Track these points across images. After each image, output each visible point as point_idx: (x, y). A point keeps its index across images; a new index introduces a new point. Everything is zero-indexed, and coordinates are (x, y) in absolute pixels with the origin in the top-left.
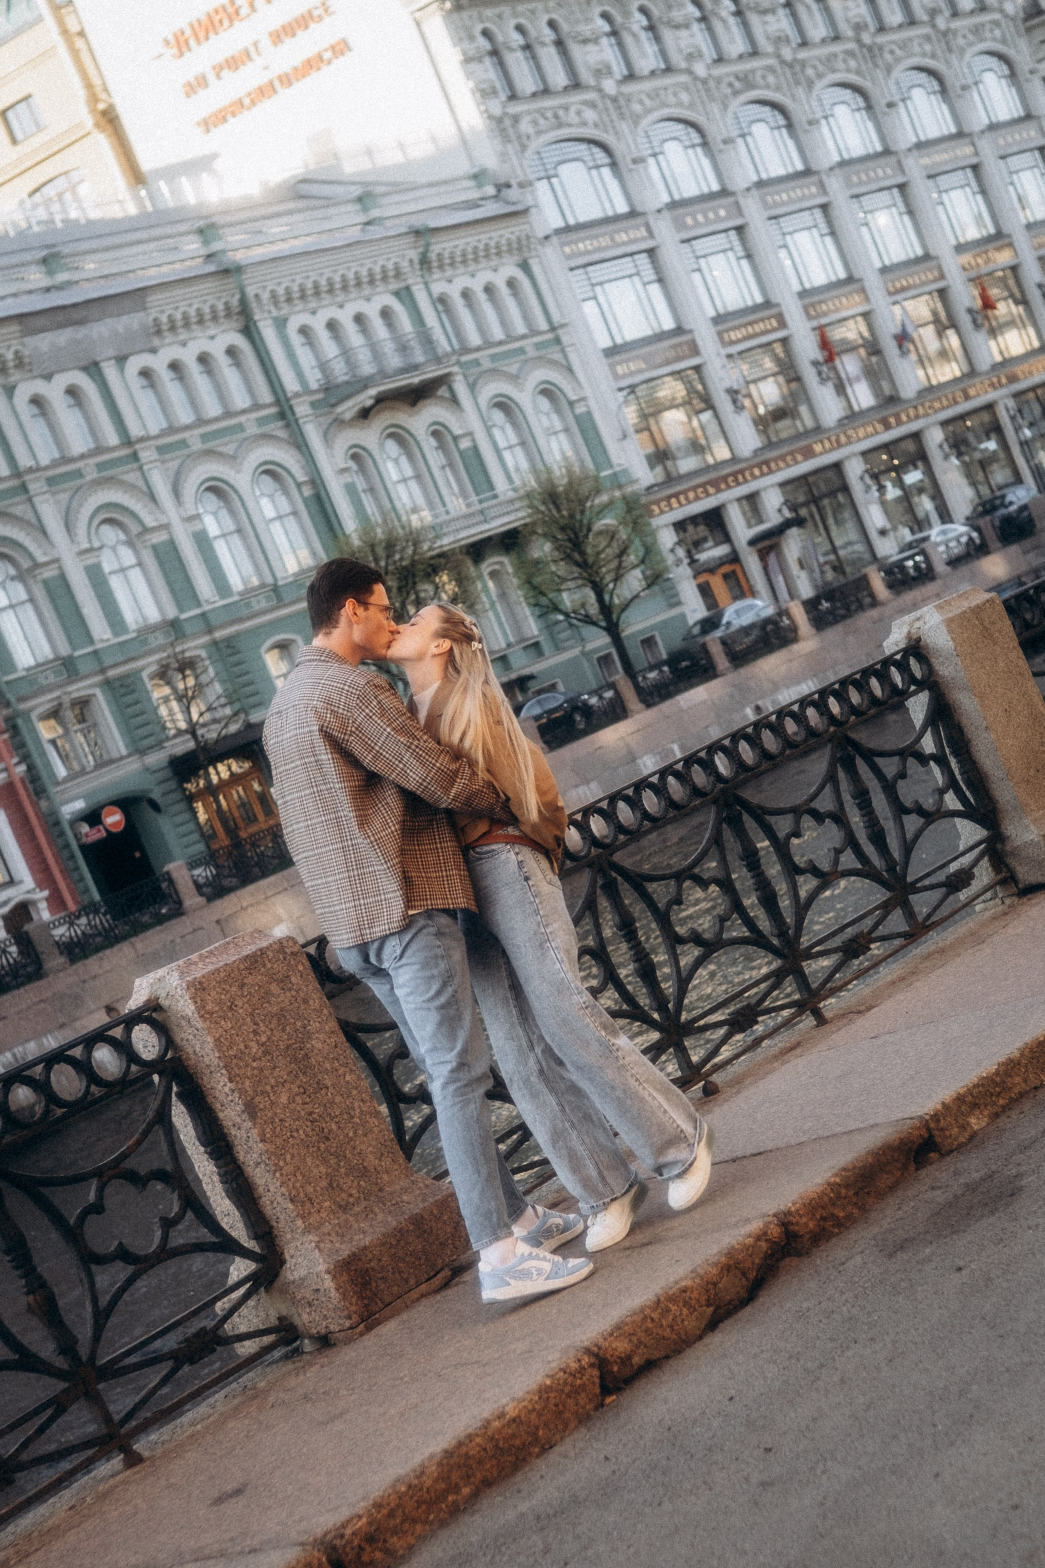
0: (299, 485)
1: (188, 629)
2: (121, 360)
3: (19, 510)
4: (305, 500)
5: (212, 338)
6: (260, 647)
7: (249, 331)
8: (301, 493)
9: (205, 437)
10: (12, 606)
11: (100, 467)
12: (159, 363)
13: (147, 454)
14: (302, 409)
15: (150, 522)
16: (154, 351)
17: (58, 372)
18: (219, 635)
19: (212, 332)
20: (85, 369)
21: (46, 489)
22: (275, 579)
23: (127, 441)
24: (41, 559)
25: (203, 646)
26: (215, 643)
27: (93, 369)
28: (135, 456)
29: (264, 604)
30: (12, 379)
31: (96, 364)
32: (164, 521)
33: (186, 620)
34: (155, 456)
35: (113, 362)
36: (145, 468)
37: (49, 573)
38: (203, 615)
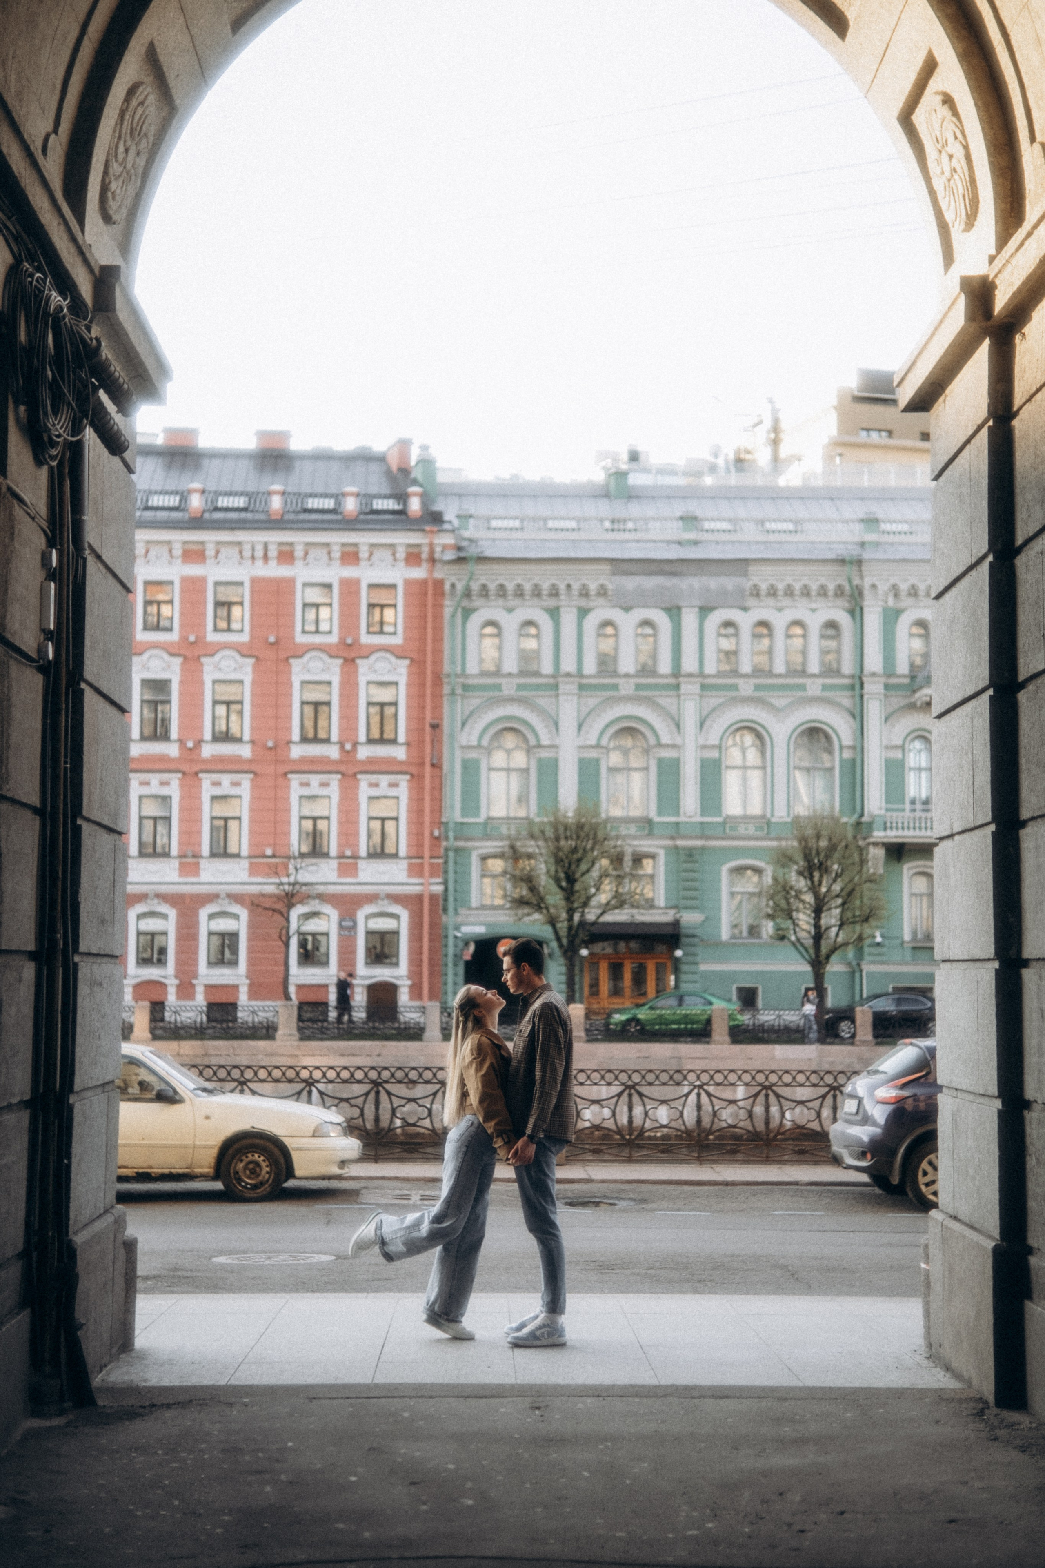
0: (841, 748)
1: (656, 831)
2: (705, 610)
3: (543, 702)
4: (842, 760)
5: (814, 610)
6: (724, 863)
7: (856, 611)
8: (841, 753)
9: (758, 687)
10: (508, 770)
11: (638, 687)
12: (745, 621)
13: (689, 688)
14: (874, 688)
15: (665, 739)
16: (745, 609)
17: (638, 606)
18: (680, 843)
19: (814, 606)
20: (668, 610)
21: (576, 691)
22: (772, 816)
23: (677, 673)
24: (545, 741)
25: (661, 847)
26: (676, 847)
27: (674, 612)
28: (677, 687)
29: (751, 830)
30: (592, 604)
31: (679, 608)
32: (679, 741)
33: (658, 823)
34: (696, 689)
35: (697, 610)
36: (682, 697)
37: (544, 754)
38: (677, 824)
